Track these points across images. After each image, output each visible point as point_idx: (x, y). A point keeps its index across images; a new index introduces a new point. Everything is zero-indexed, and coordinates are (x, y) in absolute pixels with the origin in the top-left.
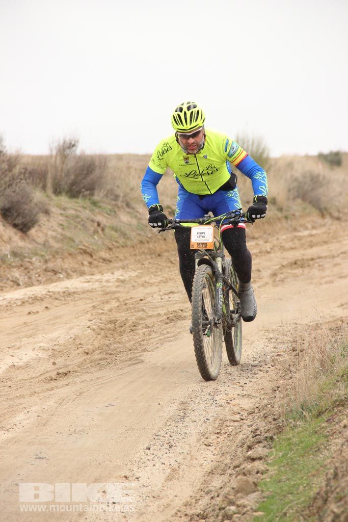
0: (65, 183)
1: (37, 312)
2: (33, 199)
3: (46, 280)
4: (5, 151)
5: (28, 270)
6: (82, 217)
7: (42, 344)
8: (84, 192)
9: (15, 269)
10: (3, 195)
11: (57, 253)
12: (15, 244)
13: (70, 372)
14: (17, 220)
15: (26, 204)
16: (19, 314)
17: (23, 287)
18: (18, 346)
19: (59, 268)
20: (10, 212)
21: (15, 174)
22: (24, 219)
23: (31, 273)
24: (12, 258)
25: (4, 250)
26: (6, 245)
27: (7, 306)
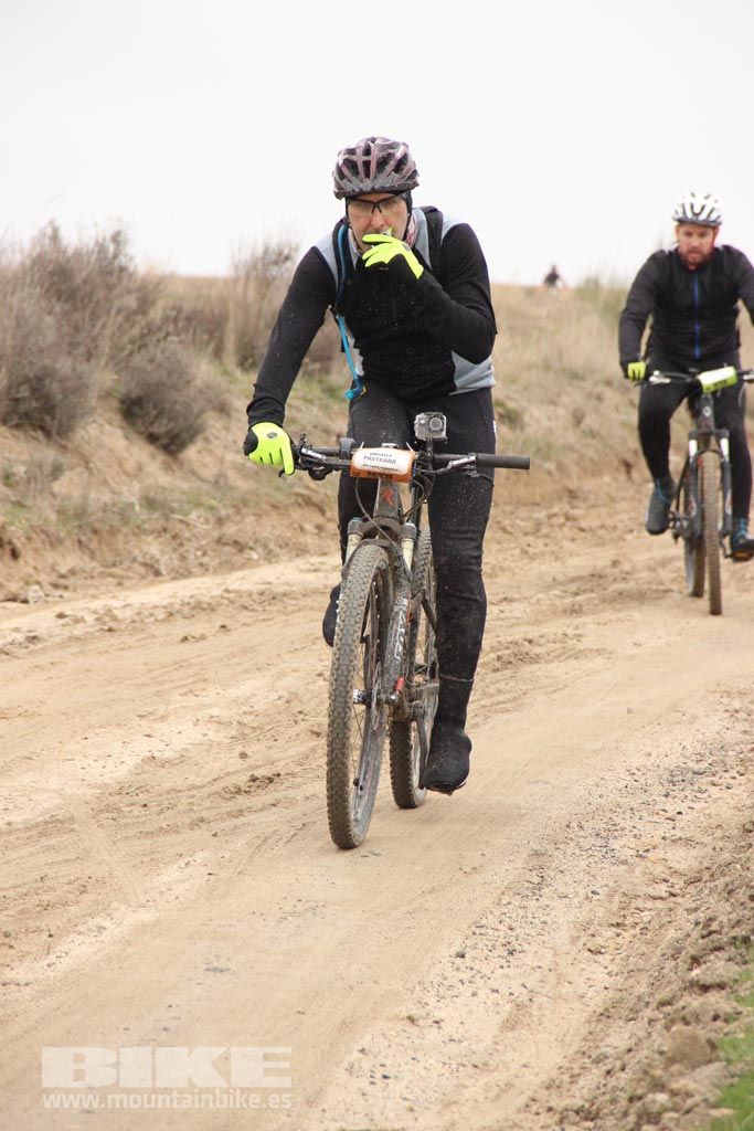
1: (203, 637)
2: (194, 378)
3: (220, 564)
4: (131, 269)
5: (179, 541)
6: (303, 422)
7: (215, 711)
8: (307, 364)
9: (150, 539)
10: (127, 367)
11: (245, 502)
12: (150, 481)
13: (279, 775)
14: (156, 425)
15: (177, 390)
16: (161, 640)
17: (167, 578)
18: (161, 713)
19: (250, 538)
20: (142, 407)
21: (153, 320)
22: (172, 424)
23: (186, 547)
24: (144, 511)
25: (125, 494)
26: (131, 481)
27: (134, 621)
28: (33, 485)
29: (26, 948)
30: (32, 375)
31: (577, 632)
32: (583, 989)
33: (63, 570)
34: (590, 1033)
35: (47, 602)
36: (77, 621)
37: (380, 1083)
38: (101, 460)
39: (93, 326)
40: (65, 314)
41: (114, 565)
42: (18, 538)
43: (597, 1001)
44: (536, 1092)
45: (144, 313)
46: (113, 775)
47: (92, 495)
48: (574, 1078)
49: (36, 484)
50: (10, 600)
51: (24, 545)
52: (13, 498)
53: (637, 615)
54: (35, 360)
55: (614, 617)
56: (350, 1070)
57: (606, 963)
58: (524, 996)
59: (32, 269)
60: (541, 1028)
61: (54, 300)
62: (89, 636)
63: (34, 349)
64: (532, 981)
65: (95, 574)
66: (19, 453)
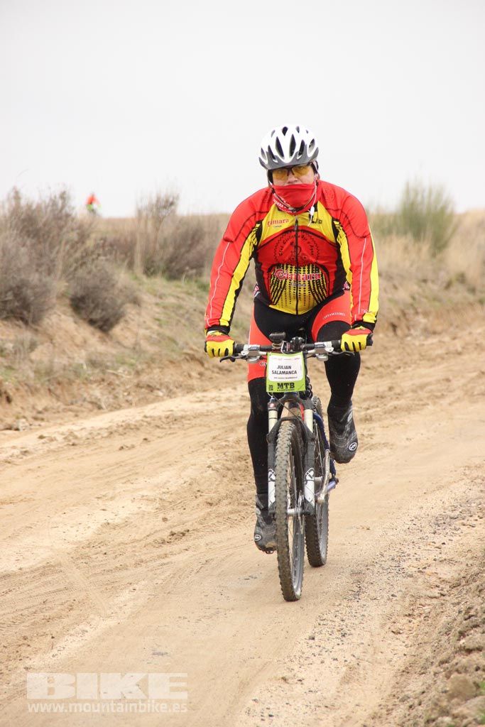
0: (161, 258)
1: (133, 447)
2: (117, 282)
3: (139, 400)
4: (73, 215)
5: (112, 387)
6: (187, 307)
7: (145, 493)
8: (188, 271)
9: (94, 386)
10: (74, 277)
11: (153, 360)
12: (93, 349)
13: (188, 531)
14: (94, 314)
15: (107, 290)
16: (106, 449)
17: (106, 410)
18: (110, 495)
19: (157, 383)
20: (84, 303)
21: (89, 247)
22: (104, 313)
23: (117, 390)
24: (89, 369)
25: (77, 358)
26: (80, 350)
27: (88, 439)
28: (18, 355)
29: (38, 646)
30: (14, 286)
31: (370, 433)
32: (390, 656)
33: (40, 409)
34: (397, 683)
35: (31, 429)
36: (52, 440)
37: (267, 719)
38: (61, 338)
39: (51, 253)
40: (33, 246)
41: (72, 404)
42: (11, 389)
43: (400, 663)
44: (365, 721)
45: (83, 243)
46: (83, 536)
47: (56, 360)
48: (389, 712)
49: (20, 354)
50: (7, 429)
51: (14, 394)
52: (6, 364)
53: (407, 421)
54: (15, 276)
55: (393, 422)
56: (248, 712)
57: (402, 639)
58: (354, 662)
59: (11, 217)
60: (366, 682)
61: (26, 237)
62: (60, 449)
63: (15, 269)
64: (358, 652)
65: (60, 410)
66: (8, 335)
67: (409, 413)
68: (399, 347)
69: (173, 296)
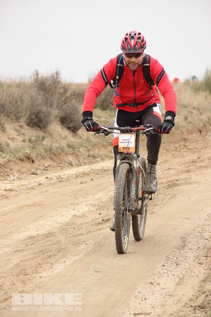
0: (99, 100)
1: (86, 182)
2: (80, 111)
3: (89, 162)
4: (61, 82)
5: (77, 156)
6: (110, 122)
7: (91, 202)
8: (110, 106)
9: (70, 156)
10: (61, 109)
11: (95, 145)
12: (69, 140)
13: (110, 219)
14: (70, 124)
15: (75, 115)
16: (75, 183)
17: (75, 167)
18: (77, 203)
19: (97, 155)
20: (66, 120)
21: (68, 96)
22: (74, 124)
23: (80, 158)
24: (68, 148)
25: (62, 144)
26: (64, 140)
27: (67, 179)
28: (37, 142)
29: (45, 267)
30: (36, 112)
31: (190, 177)
32: (198, 274)
33: (46, 166)
34: (201, 286)
35: (42, 174)
36: (51, 179)
37: (144, 301)
38: (55, 135)
39: (52, 98)
40: (44, 95)
41: (60, 164)
42: (34, 157)
43: (202, 277)
44: (187, 302)
45: (65, 94)
46: (65, 220)
47: (53, 145)
48: (197, 298)
49: (38, 142)
50: (32, 174)
51: (35, 159)
52: (32, 146)
53: (206, 172)
54: (36, 108)
55: (199, 173)
56: (136, 297)
57: (203, 267)
58: (182, 276)
59: (34, 82)
60: (187, 285)
61: (41, 91)
62: (55, 183)
63: (36, 105)
64: (184, 272)
65: (55, 166)
66: (33, 134)
67: (207, 169)
68: (202, 140)
69: (104, 117)
